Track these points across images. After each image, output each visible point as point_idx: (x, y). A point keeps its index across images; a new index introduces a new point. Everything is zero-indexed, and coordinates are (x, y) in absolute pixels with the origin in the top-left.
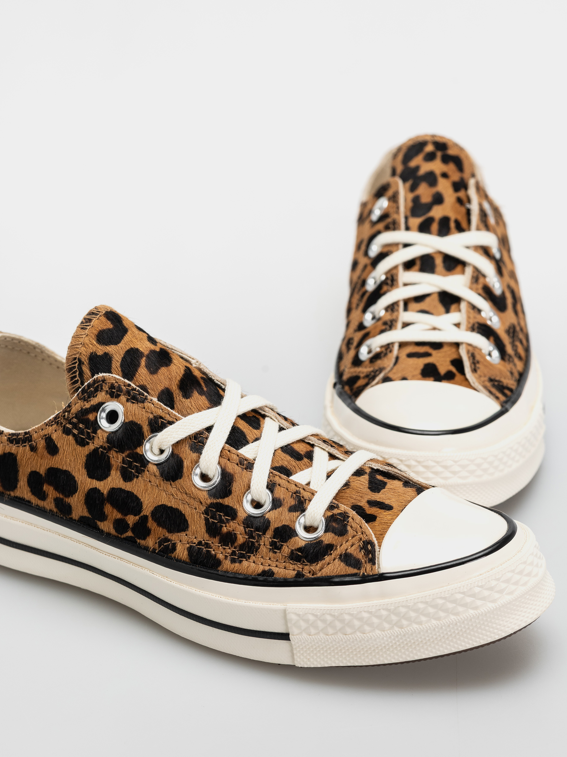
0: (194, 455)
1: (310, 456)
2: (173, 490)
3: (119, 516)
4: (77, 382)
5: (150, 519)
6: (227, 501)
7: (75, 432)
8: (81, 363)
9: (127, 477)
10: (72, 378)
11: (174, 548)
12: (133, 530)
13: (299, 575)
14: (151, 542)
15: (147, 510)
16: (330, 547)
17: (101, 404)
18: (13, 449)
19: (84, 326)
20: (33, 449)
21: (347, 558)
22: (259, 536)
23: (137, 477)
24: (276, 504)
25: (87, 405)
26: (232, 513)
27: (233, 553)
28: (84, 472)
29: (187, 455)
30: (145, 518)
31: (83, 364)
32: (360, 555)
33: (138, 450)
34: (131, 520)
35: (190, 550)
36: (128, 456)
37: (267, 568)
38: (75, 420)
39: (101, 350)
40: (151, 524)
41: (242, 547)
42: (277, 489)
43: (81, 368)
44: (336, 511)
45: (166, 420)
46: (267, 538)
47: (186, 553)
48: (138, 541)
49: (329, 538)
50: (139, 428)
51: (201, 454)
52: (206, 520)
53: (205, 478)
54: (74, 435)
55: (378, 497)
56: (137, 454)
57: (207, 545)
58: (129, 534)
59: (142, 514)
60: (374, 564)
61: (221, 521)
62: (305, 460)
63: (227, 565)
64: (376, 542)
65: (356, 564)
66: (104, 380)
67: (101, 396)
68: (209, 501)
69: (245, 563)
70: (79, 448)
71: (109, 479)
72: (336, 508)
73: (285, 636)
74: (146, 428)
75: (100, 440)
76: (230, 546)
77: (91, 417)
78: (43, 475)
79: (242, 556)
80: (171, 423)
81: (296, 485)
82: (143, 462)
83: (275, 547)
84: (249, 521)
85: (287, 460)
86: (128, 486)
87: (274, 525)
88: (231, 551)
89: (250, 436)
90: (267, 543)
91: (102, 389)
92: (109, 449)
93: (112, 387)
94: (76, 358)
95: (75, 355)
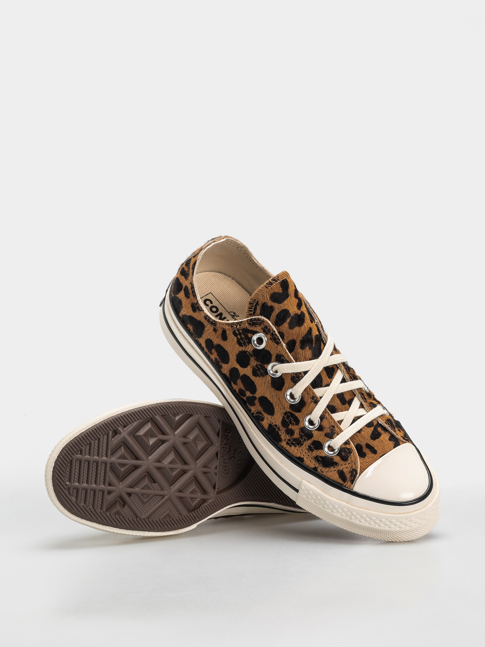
0: (292, 383)
1: (350, 403)
2: (274, 394)
3: (243, 389)
5: (257, 400)
6: (297, 414)
7: (239, 337)
8: (257, 303)
9: (255, 373)
10: (250, 308)
11: (263, 419)
12: (247, 398)
13: (315, 469)
14: (253, 409)
15: (258, 395)
16: (336, 464)
17: (257, 332)
18: (205, 323)
19: (267, 286)
20: (215, 330)
21: (341, 474)
22: (305, 440)
23: (260, 377)
24: (320, 428)
25: (250, 329)
26: (297, 421)
27: (289, 440)
28: (235, 358)
29: (288, 381)
30: (255, 398)
31: (259, 305)
32: (348, 476)
33: (265, 366)
34: (248, 394)
35: (270, 426)
36: (260, 365)
37: (302, 457)
38: (241, 331)
39: (270, 303)
40: (257, 402)
41: (295, 440)
42: (324, 420)
43: (256, 307)
44: (348, 446)
45: (285, 359)
46: (309, 442)
47: (267, 426)
48: (247, 405)
49: (337, 459)
50: (270, 355)
51: (295, 385)
52: (284, 417)
53: (292, 396)
54: (237, 338)
55: (373, 443)
56: (264, 367)
57: (279, 429)
58: (245, 398)
59: (254, 395)
60: (352, 483)
61: (291, 423)
62: (347, 405)
63: (284, 444)
64: (359, 472)
65: (344, 479)
66: (263, 321)
67: (258, 328)
68: (288, 410)
69: (293, 447)
70: (237, 346)
71: (246, 369)
72: (348, 444)
73: (296, 490)
74: (273, 358)
75: (249, 349)
76: (289, 435)
77: (249, 335)
78: (215, 345)
79: (293, 444)
80: (288, 362)
81: (334, 422)
82: (266, 372)
83: (310, 449)
84: (303, 430)
85: (338, 403)
86: (253, 378)
87: (315, 438)
88: (289, 438)
89: (324, 383)
90: (307, 445)
91: (260, 325)
92: (252, 356)
93: (266, 327)
94: (256, 300)
95: (256, 298)
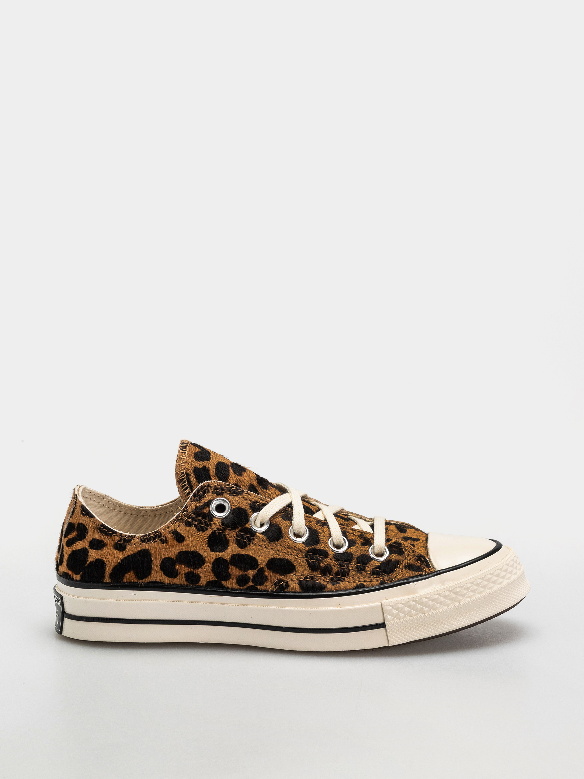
0: (288, 522)
2: (278, 547)
3: (241, 572)
4: (187, 488)
5: (266, 569)
6: (319, 547)
7: (196, 523)
8: (188, 475)
9: (242, 545)
10: (183, 487)
11: (287, 585)
12: (254, 580)
14: (268, 585)
15: (262, 563)
16: (398, 563)
17: (210, 501)
18: (146, 545)
19: (183, 451)
20: (164, 541)
21: (410, 567)
22: (347, 565)
23: (249, 544)
24: (351, 543)
25: (201, 504)
26: (325, 554)
27: (332, 579)
28: (208, 549)
29: (282, 523)
30: (262, 569)
31: (190, 475)
32: (418, 564)
33: (246, 526)
34: (251, 573)
35: (300, 583)
36: (240, 531)
37: (358, 584)
38: (193, 515)
39: (200, 465)
40: (267, 572)
41: (337, 574)
42: (348, 535)
43: (189, 478)
44: (392, 542)
45: (260, 503)
46: (353, 565)
47: (298, 586)
48: (258, 587)
49: (395, 557)
50: (244, 511)
51: (292, 520)
52: (307, 561)
53: (298, 536)
54: (195, 526)
55: (407, 535)
56: (246, 529)
57: (312, 578)
58: (251, 583)
59: (259, 567)
60: (430, 567)
61: (318, 560)
63: (330, 587)
64: (425, 555)
65: (418, 569)
66: (209, 485)
67: (209, 496)
68: (306, 549)
69: (342, 584)
70: (201, 533)
71: (229, 549)
73: (382, 625)
74: (249, 511)
75: (215, 526)
76: (328, 575)
77: (206, 511)
78: (175, 557)
79: (338, 580)
80: (265, 505)
82: (253, 533)
83: (360, 570)
84: (337, 557)
86: (244, 552)
87: (355, 556)
88: (330, 578)
90: (354, 568)
91: (209, 491)
92: (225, 529)
93: (216, 488)
94: (183, 473)
95: (182, 470)
